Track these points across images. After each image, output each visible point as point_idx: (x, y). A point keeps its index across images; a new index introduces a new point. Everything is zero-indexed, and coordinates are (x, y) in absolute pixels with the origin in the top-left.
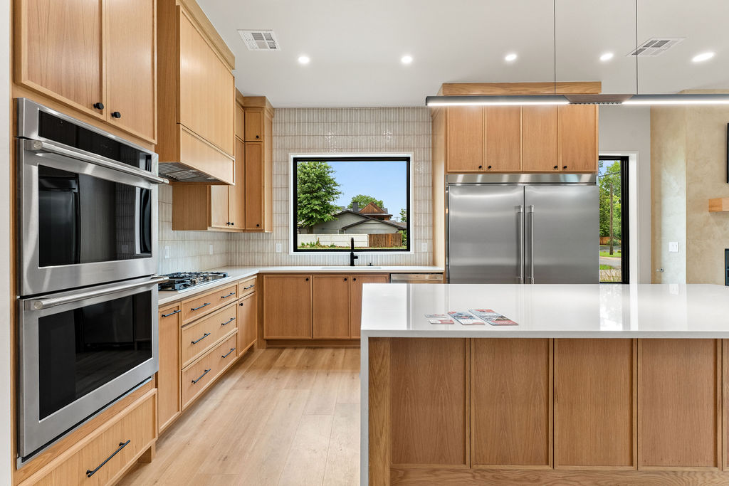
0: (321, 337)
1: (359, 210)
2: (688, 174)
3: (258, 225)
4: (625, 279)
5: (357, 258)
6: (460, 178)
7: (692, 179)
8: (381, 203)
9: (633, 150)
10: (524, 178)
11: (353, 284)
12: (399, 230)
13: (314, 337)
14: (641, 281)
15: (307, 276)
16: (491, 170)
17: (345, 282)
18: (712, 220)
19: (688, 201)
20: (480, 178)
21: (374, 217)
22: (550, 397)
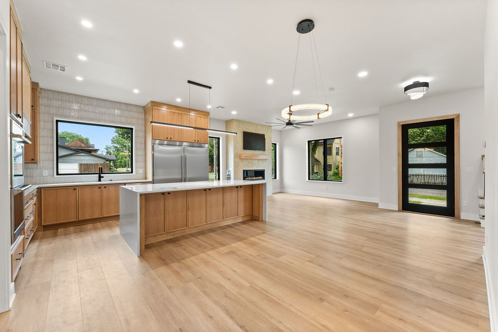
0: (84, 219)
1: (66, 144)
2: (234, 146)
3: (33, 160)
4: (219, 179)
5: (103, 177)
6: (157, 142)
7: (235, 148)
8: (87, 140)
9: (220, 136)
10: (185, 144)
11: (105, 190)
12: (107, 161)
13: (80, 219)
14: (223, 179)
15: (74, 188)
16: (172, 140)
17: (100, 190)
18: (240, 161)
19: (234, 155)
20: (166, 142)
21: (82, 150)
22: (187, 209)
